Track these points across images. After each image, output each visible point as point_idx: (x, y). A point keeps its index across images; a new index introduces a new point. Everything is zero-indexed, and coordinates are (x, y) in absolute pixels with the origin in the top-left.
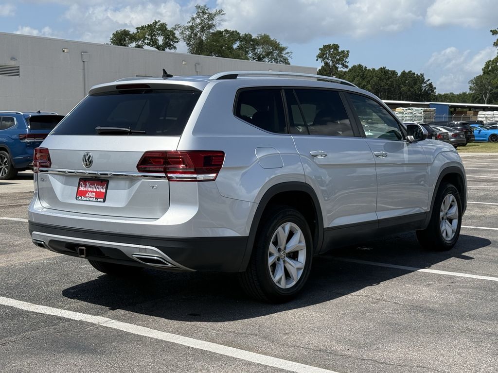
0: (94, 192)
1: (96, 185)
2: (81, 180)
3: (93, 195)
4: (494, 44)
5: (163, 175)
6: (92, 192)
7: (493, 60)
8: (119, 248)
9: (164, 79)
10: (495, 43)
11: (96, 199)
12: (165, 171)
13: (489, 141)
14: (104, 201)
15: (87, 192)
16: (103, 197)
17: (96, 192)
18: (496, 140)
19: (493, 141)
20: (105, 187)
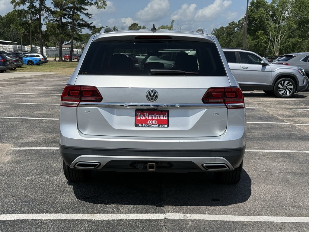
0: (154, 120)
1: (156, 115)
2: (137, 111)
3: (155, 122)
4: (11, 3)
5: (223, 104)
6: (153, 120)
7: (11, 13)
8: (191, 161)
9: (154, 32)
10: (11, 1)
11: (159, 125)
12: (224, 102)
13: (28, 65)
14: (168, 126)
15: (147, 120)
16: (167, 123)
17: (157, 120)
18: (31, 64)
19: (30, 64)
20: (166, 115)
